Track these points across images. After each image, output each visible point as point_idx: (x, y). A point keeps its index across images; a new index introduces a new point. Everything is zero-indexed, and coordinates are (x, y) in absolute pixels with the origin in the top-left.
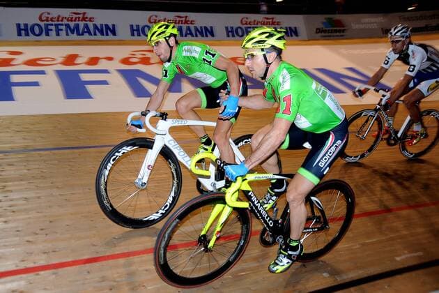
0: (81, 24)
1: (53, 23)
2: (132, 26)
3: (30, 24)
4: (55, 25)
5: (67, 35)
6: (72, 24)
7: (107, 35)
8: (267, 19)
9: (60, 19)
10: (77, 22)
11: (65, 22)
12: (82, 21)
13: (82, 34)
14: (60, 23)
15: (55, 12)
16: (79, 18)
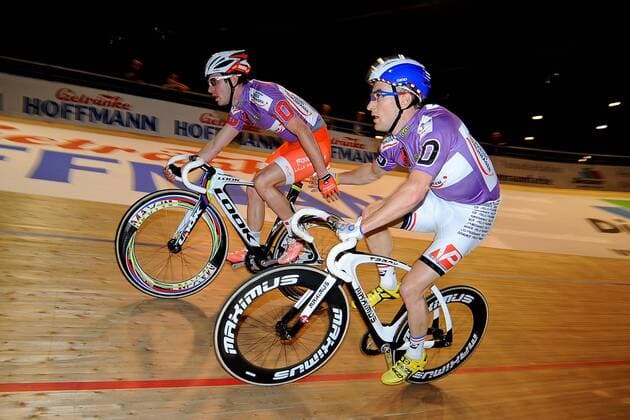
0: (112, 110)
1: (75, 104)
2: (177, 122)
3: (43, 99)
4: (76, 107)
5: (91, 121)
6: (99, 109)
7: (143, 128)
8: (350, 139)
9: (84, 99)
10: (106, 108)
11: (90, 105)
12: (113, 106)
13: (111, 123)
14: (84, 105)
15: (79, 91)
16: (110, 102)
